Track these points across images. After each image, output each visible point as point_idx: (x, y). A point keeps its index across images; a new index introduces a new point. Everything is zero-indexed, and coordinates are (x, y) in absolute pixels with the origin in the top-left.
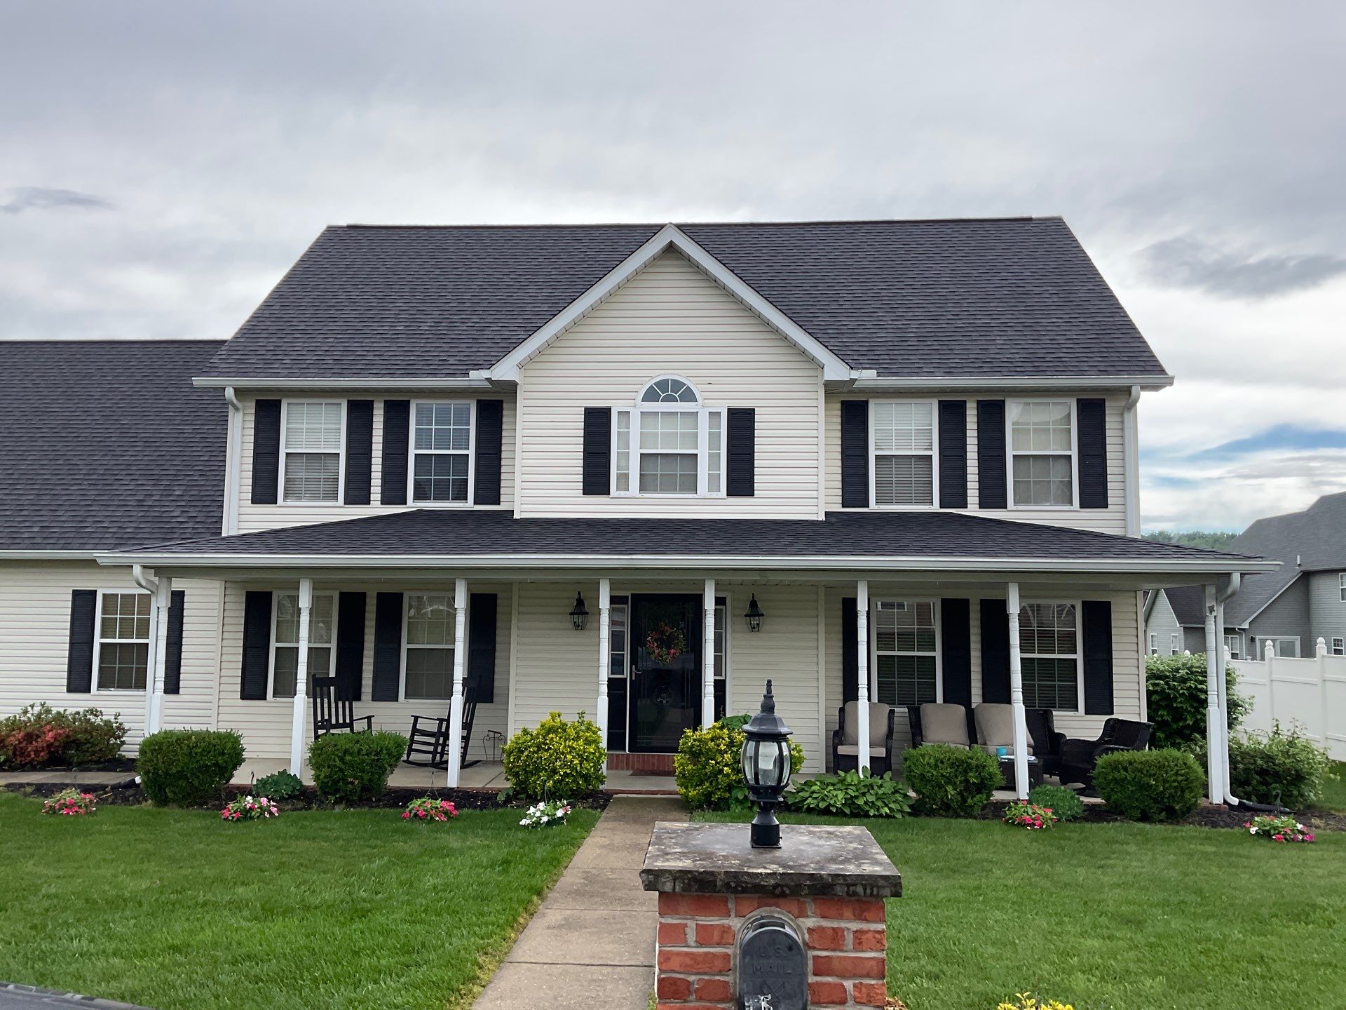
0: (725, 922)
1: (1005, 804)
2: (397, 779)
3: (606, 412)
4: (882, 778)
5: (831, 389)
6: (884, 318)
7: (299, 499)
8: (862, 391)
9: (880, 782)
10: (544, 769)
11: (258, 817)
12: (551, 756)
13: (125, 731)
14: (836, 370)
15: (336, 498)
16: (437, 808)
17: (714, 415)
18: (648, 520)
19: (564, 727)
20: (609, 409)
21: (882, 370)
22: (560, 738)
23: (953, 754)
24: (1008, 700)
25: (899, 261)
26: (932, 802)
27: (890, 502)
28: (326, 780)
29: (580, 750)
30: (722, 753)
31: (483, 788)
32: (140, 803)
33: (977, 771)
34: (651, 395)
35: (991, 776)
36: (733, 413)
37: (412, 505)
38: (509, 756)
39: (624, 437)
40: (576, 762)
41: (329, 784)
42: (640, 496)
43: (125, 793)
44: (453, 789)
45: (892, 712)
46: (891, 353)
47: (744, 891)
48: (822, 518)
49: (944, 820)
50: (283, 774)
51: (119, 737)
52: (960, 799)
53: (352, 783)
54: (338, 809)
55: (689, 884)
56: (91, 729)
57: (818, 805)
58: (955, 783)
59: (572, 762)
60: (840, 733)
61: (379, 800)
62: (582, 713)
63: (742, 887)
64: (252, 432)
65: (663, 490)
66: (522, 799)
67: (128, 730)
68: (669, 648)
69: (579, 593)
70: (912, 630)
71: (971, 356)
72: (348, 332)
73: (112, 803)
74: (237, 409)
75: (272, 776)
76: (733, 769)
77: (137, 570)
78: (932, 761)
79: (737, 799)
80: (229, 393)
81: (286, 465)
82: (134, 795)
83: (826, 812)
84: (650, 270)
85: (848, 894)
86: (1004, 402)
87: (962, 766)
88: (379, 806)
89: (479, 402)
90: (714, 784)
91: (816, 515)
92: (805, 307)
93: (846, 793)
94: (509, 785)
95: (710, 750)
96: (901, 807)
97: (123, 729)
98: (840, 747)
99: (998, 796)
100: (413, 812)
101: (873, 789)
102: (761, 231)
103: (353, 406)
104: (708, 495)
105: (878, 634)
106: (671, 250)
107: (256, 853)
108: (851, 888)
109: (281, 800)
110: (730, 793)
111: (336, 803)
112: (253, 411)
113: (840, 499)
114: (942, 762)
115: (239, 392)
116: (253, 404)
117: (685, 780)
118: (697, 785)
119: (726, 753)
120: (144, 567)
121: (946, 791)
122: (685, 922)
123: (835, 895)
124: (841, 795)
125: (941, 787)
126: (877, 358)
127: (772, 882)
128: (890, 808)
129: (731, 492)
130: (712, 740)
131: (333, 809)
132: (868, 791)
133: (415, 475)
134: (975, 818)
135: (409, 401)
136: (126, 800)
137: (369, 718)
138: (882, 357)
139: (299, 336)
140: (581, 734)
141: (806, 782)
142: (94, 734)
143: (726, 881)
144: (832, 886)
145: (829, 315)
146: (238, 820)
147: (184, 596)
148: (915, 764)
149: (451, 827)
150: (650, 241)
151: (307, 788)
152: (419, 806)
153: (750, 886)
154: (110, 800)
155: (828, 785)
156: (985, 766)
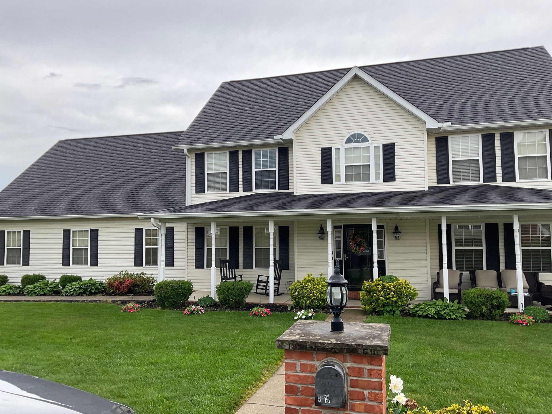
0: (313, 363)
1: (510, 314)
2: (249, 300)
3: (330, 149)
4: (453, 303)
5: (430, 132)
6: (456, 99)
7: (213, 190)
8: (445, 132)
9: (452, 304)
10: (305, 296)
11: (197, 313)
12: (308, 291)
13: (155, 281)
14: (432, 124)
15: (226, 190)
16: (263, 311)
17: (377, 147)
18: (349, 193)
19: (313, 280)
20: (331, 148)
21: (454, 122)
22: (312, 284)
23: (486, 292)
24: (515, 268)
25: (463, 73)
26: (476, 313)
27: (460, 181)
28: (222, 300)
29: (320, 289)
30: (380, 291)
31: (284, 304)
32: (156, 307)
33: (497, 299)
34: (349, 141)
35: (504, 302)
36: (385, 146)
37: (255, 191)
38: (292, 291)
39: (338, 159)
40: (318, 294)
41: (224, 301)
42: (345, 183)
43: (151, 304)
44: (272, 304)
45: (461, 274)
46: (459, 114)
47: (319, 350)
48: (427, 189)
49: (481, 321)
50: (208, 297)
51: (153, 283)
52: (489, 312)
53: (232, 301)
54: (227, 311)
55: (296, 346)
56: (142, 280)
57: (423, 314)
58: (487, 305)
59: (316, 294)
60: (437, 283)
61: (243, 308)
62: (321, 274)
63: (317, 348)
64: (194, 166)
65: (355, 180)
66: (297, 309)
67: (156, 280)
68: (360, 247)
69: (321, 225)
70: (471, 238)
71: (496, 113)
72: (229, 124)
73: (147, 308)
74: (189, 157)
75: (204, 297)
76: (385, 298)
77: (152, 220)
78: (476, 295)
79: (387, 311)
80: (185, 151)
81: (208, 178)
82: (155, 305)
83: (427, 317)
84: (347, 87)
85: (364, 353)
86: (513, 133)
87: (490, 297)
88: (242, 310)
89: (279, 148)
90: (377, 304)
91: (424, 188)
92: (419, 97)
93: (436, 309)
94: (292, 303)
95: (374, 290)
96: (461, 315)
97: (154, 280)
98: (436, 289)
99: (508, 310)
100: (254, 313)
101: (448, 307)
102: (400, 65)
103: (231, 153)
104: (375, 182)
105: (455, 240)
106: (356, 77)
107: (192, 327)
108: (365, 351)
109: (206, 307)
110: (384, 308)
111: (226, 308)
112: (195, 158)
113: (436, 181)
114: (480, 296)
115: (189, 150)
116: (194, 155)
117: (365, 302)
118: (370, 305)
119: (381, 291)
120: (155, 219)
121: (482, 308)
122: (296, 362)
123: (358, 353)
124: (433, 310)
125: (480, 306)
126: (452, 117)
127: (330, 347)
128: (456, 316)
129: (385, 180)
130: (375, 286)
131: (225, 310)
132: (446, 308)
133: (255, 179)
134: (496, 320)
135: (252, 150)
136: (151, 307)
137: (241, 276)
138: (454, 116)
139: (210, 127)
140: (320, 282)
141: (418, 304)
142: (143, 282)
143: (311, 346)
144: (356, 349)
145: (430, 99)
146: (189, 314)
147: (174, 229)
148: (468, 297)
149: (267, 319)
150: (346, 75)
151: (217, 302)
152: (256, 310)
153: (321, 348)
154: (146, 307)
155: (428, 305)
156: (501, 297)
